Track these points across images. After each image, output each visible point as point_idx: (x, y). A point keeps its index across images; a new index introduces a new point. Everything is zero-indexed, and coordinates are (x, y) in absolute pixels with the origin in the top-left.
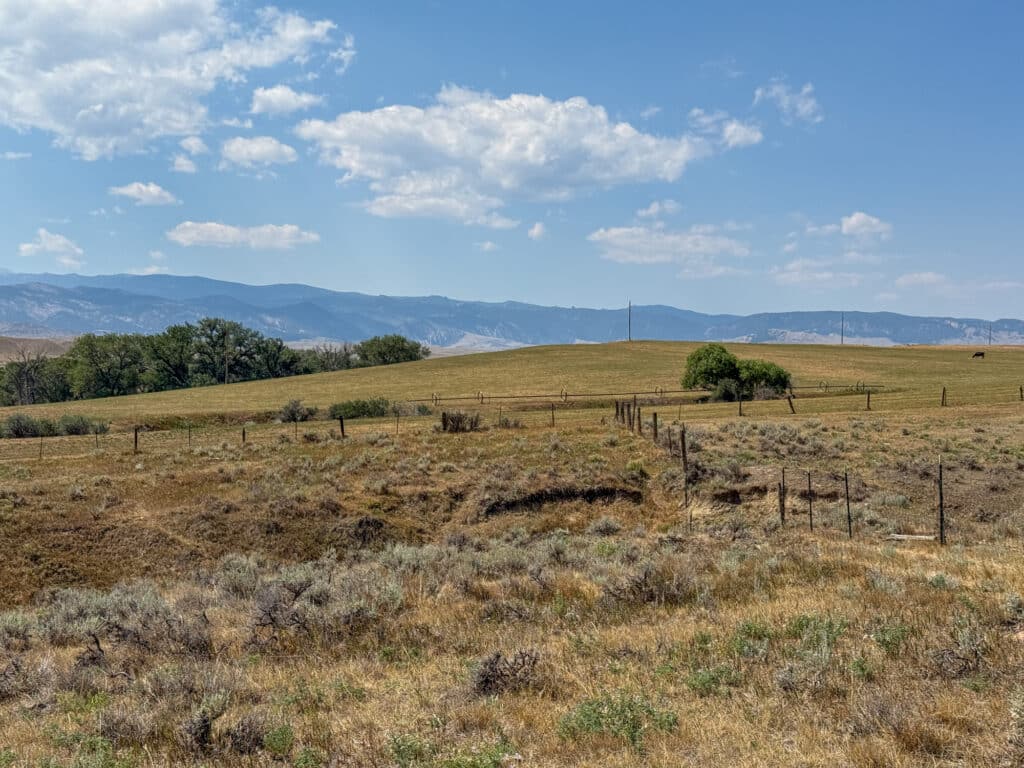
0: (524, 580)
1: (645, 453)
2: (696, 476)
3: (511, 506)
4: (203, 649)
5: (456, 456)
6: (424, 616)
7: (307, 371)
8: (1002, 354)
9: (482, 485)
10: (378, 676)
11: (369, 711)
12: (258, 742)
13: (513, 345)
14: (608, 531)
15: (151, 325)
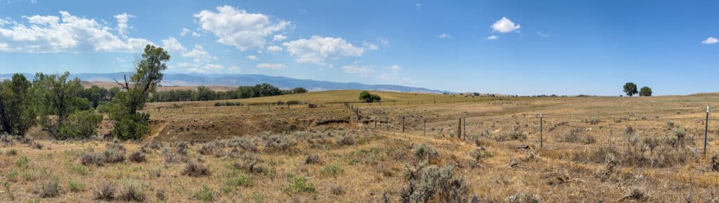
0: (320, 139)
1: (350, 113)
2: (360, 118)
3: (322, 124)
4: (255, 150)
5: (311, 113)
6: (298, 147)
7: (283, 94)
8: (420, 94)
9: (316, 119)
10: (288, 159)
11: (284, 166)
12: (261, 171)
13: (325, 90)
14: (341, 129)
15: (253, 84)
